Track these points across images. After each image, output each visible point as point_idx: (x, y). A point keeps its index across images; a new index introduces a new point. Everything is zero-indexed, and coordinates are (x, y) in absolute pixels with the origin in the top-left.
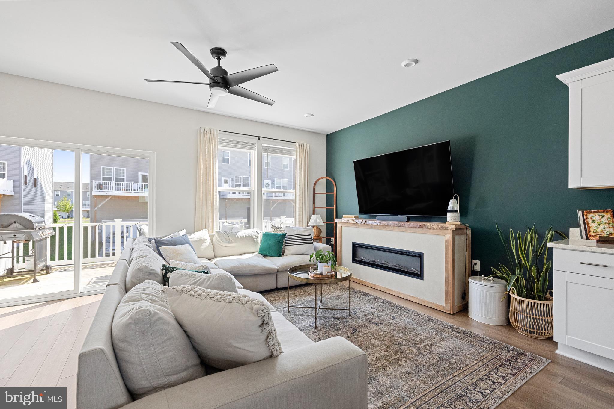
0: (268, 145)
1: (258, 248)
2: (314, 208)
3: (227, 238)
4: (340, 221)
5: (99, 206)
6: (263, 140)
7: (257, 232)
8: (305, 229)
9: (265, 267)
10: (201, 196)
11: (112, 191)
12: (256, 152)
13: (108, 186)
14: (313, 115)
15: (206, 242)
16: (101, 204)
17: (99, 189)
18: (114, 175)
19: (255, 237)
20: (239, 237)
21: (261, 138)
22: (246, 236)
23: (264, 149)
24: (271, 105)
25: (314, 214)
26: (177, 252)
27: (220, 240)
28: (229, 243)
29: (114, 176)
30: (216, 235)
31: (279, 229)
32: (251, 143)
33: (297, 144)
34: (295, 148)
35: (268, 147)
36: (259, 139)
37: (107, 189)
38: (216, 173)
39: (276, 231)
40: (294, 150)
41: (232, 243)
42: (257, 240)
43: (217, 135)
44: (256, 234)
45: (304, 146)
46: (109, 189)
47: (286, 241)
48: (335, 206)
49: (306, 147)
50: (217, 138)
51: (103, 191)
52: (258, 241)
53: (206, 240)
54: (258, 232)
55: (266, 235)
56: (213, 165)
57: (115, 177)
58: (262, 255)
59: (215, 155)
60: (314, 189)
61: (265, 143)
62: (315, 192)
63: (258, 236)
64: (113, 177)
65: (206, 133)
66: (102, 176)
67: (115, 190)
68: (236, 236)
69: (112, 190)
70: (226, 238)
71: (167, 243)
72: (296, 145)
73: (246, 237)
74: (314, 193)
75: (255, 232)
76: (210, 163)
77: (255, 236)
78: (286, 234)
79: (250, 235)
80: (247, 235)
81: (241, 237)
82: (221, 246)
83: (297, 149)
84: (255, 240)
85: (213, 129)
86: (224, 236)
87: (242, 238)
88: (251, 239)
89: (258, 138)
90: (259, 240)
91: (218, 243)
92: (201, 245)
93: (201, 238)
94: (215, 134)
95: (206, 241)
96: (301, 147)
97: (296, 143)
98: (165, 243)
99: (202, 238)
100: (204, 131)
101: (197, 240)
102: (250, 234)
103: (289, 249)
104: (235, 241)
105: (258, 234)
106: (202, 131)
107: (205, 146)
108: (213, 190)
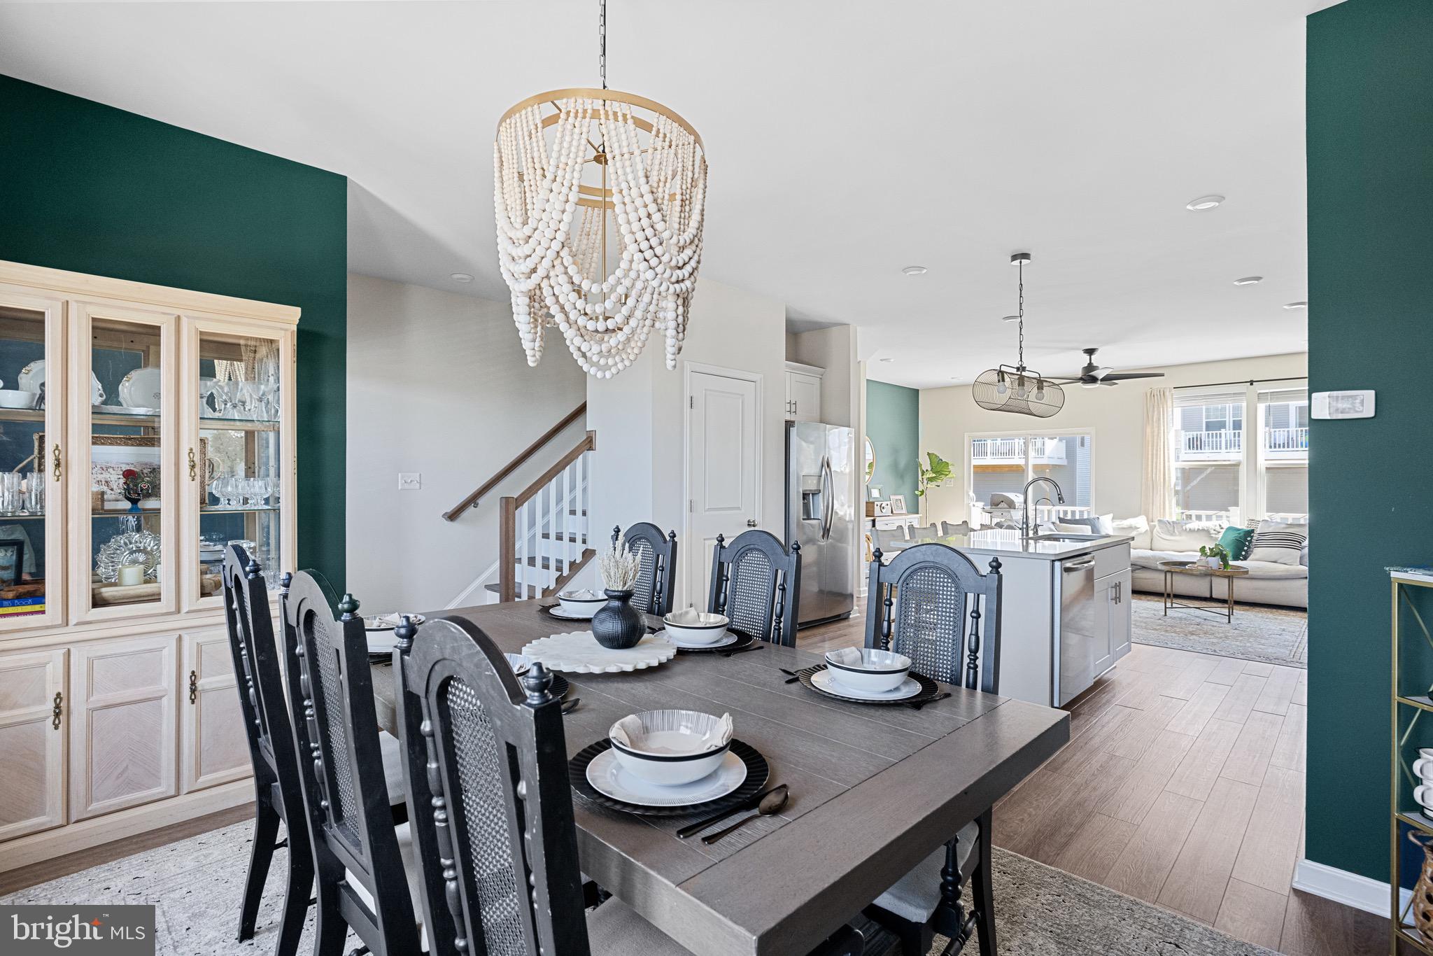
0: (1269, 390)
3: (1172, 529)
5: (1195, 482)
6: (1259, 385)
7: (1220, 526)
8: (1289, 526)
10: (1149, 475)
11: (1220, 451)
13: (1214, 439)
16: (1199, 479)
17: (1193, 447)
18: (1231, 415)
19: (1212, 532)
20: (1188, 530)
21: (1255, 383)
23: (1261, 397)
27: (1160, 531)
28: (1172, 535)
29: (1231, 417)
30: (1157, 526)
32: (1234, 394)
36: (1252, 384)
37: (1209, 446)
38: (1168, 445)
39: (1244, 525)
41: (1175, 535)
42: (1217, 536)
43: (1172, 393)
44: (1216, 528)
46: (1213, 446)
47: (1257, 541)
50: (1173, 396)
51: (1201, 451)
54: (1222, 525)
55: (1232, 531)
57: (1232, 419)
59: (1167, 421)
61: (1260, 388)
63: (1220, 530)
64: (1227, 419)
65: (1154, 396)
66: (1204, 421)
67: (1226, 448)
68: (1184, 528)
69: (1220, 448)
70: (1170, 529)
73: (1197, 530)
75: (1216, 526)
77: (1213, 529)
78: (1254, 530)
79: (1206, 528)
80: (1201, 528)
82: (1160, 538)
85: (1165, 388)
86: (1167, 526)
87: (1193, 530)
88: (1203, 533)
89: (1248, 384)
90: (1220, 535)
91: (1157, 534)
94: (1167, 393)
99: (1133, 526)
100: (1151, 394)
103: (1258, 552)
104: (1180, 534)
105: (1222, 528)
106: (1149, 395)
107: (1153, 412)
108: (1164, 467)
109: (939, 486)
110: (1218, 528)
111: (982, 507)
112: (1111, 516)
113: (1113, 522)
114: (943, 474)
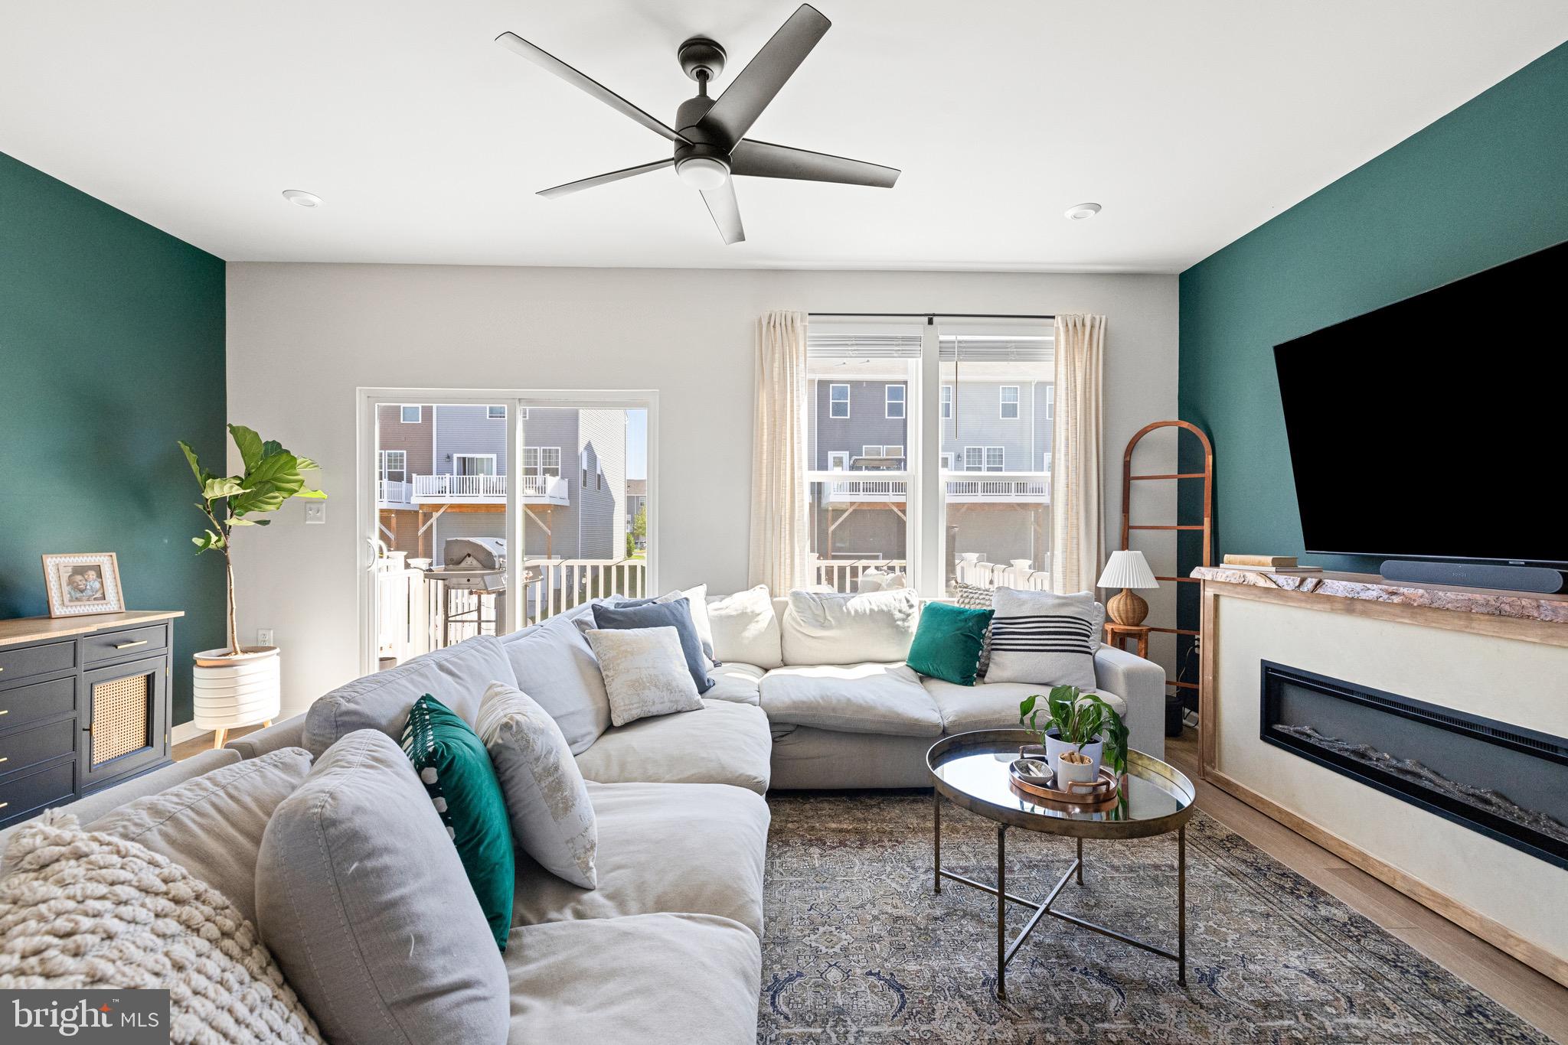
0: (960, 338)
1: (905, 651)
2: (1127, 527)
3: (819, 612)
4: (1208, 577)
6: (941, 324)
7: (908, 601)
8: (1064, 601)
9: (898, 715)
10: (764, 496)
12: (920, 360)
14: (1097, 207)
15: (757, 622)
19: (898, 615)
20: (853, 613)
21: (935, 319)
22: (872, 610)
23: (945, 351)
24: (888, 184)
25: (1125, 545)
26: (622, 648)
27: (799, 619)
28: (823, 626)
30: (791, 606)
31: (976, 596)
32: (903, 338)
33: (1059, 319)
34: (1054, 335)
35: (959, 342)
36: (930, 322)
38: (799, 432)
39: (967, 601)
40: (1050, 342)
41: (830, 627)
42: (906, 624)
43: (805, 326)
44: (902, 605)
45: (1083, 325)
47: (994, 634)
48: (1207, 521)
49: (1092, 327)
50: (805, 333)
52: (909, 627)
53: (759, 614)
54: (909, 598)
55: (933, 613)
56: (792, 411)
58: (916, 671)
59: (798, 382)
60: (1127, 466)
61: (947, 333)
62: (1132, 475)
63: (910, 611)
65: (774, 327)
68: (844, 608)
70: (817, 612)
71: (621, 621)
72: (1055, 325)
73: (871, 614)
74: (1127, 479)
75: (900, 600)
76: (784, 406)
77: (900, 611)
78: (992, 612)
79: (885, 609)
80: (876, 609)
81: (856, 611)
82: (799, 635)
83: (1057, 340)
84: (898, 625)
85: (793, 312)
86: (810, 607)
87: (859, 617)
88: (886, 620)
89: (926, 319)
90: (914, 624)
91: (792, 626)
92: (744, 629)
93: (746, 608)
94: (798, 324)
95: (760, 618)
96: (1074, 327)
97: (1053, 317)
98: (615, 620)
99: (749, 610)
100: (769, 323)
101: (734, 613)
102: (886, 605)
103: (1005, 663)
104: (840, 624)
105: (911, 606)
106: (765, 323)
107: (773, 360)
108: (793, 478)
109: (265, 523)
110: (905, 607)
111: (425, 567)
112: (703, 589)
113: (708, 603)
114: (279, 489)
